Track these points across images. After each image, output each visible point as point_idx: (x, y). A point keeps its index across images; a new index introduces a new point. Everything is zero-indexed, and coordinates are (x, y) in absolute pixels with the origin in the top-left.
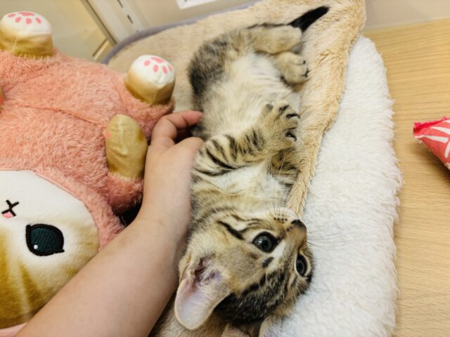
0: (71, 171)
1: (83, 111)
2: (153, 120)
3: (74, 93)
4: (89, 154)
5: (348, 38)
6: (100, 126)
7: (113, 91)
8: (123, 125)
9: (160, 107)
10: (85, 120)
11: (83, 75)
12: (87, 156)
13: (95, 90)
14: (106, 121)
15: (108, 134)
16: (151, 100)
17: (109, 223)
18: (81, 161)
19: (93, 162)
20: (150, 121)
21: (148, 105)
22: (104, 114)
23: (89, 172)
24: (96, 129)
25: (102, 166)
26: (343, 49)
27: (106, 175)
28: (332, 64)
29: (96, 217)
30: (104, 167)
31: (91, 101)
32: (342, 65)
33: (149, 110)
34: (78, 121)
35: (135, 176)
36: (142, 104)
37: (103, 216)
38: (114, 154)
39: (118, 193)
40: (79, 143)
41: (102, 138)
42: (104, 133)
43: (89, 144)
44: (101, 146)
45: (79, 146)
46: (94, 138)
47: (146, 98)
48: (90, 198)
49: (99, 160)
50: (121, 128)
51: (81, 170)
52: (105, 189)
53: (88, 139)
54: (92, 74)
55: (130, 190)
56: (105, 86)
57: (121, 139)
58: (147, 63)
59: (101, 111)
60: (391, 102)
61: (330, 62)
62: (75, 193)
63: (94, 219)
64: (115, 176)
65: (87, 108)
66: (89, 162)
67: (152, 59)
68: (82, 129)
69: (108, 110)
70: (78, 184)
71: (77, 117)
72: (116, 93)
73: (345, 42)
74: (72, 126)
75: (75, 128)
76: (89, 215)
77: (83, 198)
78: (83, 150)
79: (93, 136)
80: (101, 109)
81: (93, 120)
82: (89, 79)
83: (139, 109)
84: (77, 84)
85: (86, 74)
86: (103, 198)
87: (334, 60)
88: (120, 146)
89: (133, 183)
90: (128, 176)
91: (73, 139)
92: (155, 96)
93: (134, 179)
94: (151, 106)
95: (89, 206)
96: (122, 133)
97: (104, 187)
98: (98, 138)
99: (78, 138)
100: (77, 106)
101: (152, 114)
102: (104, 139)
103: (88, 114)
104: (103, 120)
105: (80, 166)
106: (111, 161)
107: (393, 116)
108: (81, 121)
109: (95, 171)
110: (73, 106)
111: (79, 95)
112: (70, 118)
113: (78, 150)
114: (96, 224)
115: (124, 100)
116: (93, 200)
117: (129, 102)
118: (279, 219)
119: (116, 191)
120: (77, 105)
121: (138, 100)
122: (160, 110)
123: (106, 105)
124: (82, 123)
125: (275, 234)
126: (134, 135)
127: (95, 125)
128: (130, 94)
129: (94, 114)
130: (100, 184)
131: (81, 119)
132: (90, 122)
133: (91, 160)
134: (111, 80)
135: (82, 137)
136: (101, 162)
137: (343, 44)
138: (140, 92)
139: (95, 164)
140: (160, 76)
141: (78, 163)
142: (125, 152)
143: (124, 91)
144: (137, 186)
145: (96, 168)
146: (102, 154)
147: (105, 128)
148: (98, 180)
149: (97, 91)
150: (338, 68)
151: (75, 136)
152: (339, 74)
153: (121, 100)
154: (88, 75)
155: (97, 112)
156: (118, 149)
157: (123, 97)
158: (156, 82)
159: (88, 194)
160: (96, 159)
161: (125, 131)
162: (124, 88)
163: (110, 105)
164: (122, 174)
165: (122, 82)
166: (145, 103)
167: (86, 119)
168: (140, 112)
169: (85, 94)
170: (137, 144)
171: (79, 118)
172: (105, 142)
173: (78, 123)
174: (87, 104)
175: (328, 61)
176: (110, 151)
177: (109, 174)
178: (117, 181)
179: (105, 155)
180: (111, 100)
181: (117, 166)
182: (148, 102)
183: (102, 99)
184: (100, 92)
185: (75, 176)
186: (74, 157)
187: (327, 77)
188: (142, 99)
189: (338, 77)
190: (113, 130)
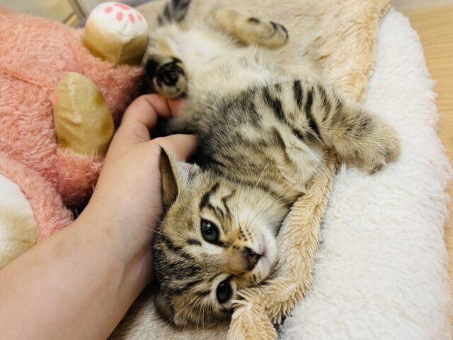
0: (5, 145)
1: (23, 69)
2: (117, 85)
3: (13, 47)
4: (30, 124)
5: (377, 7)
6: (46, 89)
7: (65, 48)
8: (75, 83)
9: (126, 67)
10: (26, 82)
11: (27, 29)
12: (27, 127)
13: (41, 45)
14: (53, 81)
15: (56, 98)
16: (115, 58)
17: (53, 215)
18: (19, 133)
19: (36, 135)
20: (114, 87)
21: (110, 65)
22: (52, 74)
23: (30, 148)
24: (40, 92)
25: (48, 141)
26: (372, 19)
27: (55, 152)
28: (358, 35)
29: (35, 206)
30: (51, 142)
31: (35, 57)
32: (372, 37)
33: (112, 71)
34: (16, 82)
35: (93, 151)
36: (102, 63)
37: (45, 205)
38: (63, 123)
39: (71, 177)
40: (17, 109)
41: (49, 104)
42: (51, 97)
43: (30, 112)
44: (48, 116)
45: (17, 113)
46: (38, 104)
47: (109, 55)
48: (28, 180)
49: (45, 132)
50: (72, 88)
51: (18, 143)
52: (53, 171)
53: (28, 105)
54: (39, 27)
55: (87, 172)
56: (54, 42)
57: (73, 102)
58: (109, 10)
59: (47, 70)
60: (432, 82)
61: (355, 33)
62: (7, 173)
63: (33, 209)
64: (67, 154)
65: (28, 66)
66: (29, 134)
67: (116, 5)
68: (21, 92)
69: (57, 70)
70: (12, 162)
71: (15, 78)
72: (69, 50)
73: (373, 10)
74: (7, 87)
75: (12, 90)
76: (27, 203)
77: (18, 180)
78: (22, 119)
79: (36, 102)
80: (49, 68)
81: (36, 80)
82: (34, 33)
83: (99, 71)
84: (17, 38)
85: (30, 27)
86: (49, 183)
87: (362, 30)
88: (72, 112)
89: (91, 161)
90: (84, 153)
91: (8, 104)
92: (119, 53)
93: (92, 156)
94: (115, 67)
95: (26, 191)
96: (73, 94)
97: (51, 168)
98: (42, 104)
99: (15, 102)
100: (14, 63)
101: (116, 77)
102: (51, 105)
103: (29, 74)
104: (50, 80)
105: (17, 139)
106: (61, 134)
107: (437, 98)
108: (20, 82)
109: (37, 147)
110: (11, 62)
111: (18, 51)
112: (5, 78)
113: (14, 118)
114: (35, 216)
115: (79, 60)
116: (33, 183)
117: (86, 61)
118: (241, 232)
119: (68, 174)
120: (15, 61)
121: (98, 59)
122: (127, 72)
123: (55, 64)
124: (21, 85)
125: (223, 237)
126: (91, 97)
127: (39, 87)
128: (88, 52)
129: (38, 73)
130: (45, 164)
131: (21, 80)
132: (32, 84)
133: (32, 132)
134: (64, 36)
135: (21, 103)
136: (47, 136)
137: (372, 13)
138: (101, 49)
139: (38, 137)
140: (125, 26)
141: (15, 135)
142: (77, 119)
143: (80, 47)
144: (96, 166)
145: (40, 143)
146: (48, 126)
147: (52, 91)
148: (42, 159)
149: (44, 47)
150: (367, 40)
151: (11, 101)
152: (368, 47)
153: (75, 59)
154: (33, 28)
155: (42, 71)
156: (69, 116)
157: (78, 55)
158: (121, 33)
159: (26, 176)
160: (40, 131)
161: (77, 92)
162: (80, 44)
163: (61, 64)
164: (76, 150)
165: (79, 38)
166: (106, 62)
167: (27, 79)
168: (100, 74)
169: (27, 49)
170: (94, 108)
171: (18, 79)
172: (52, 110)
173: (16, 84)
174: (29, 61)
175: (353, 32)
176: (59, 120)
177: (59, 150)
178: (70, 160)
179: (53, 127)
180: (62, 58)
181: (68, 139)
182: (110, 61)
183: (50, 56)
184: (47, 49)
185: (10, 152)
186: (9, 128)
187: (353, 51)
188: (103, 58)
189: (367, 50)
190: (62, 91)
